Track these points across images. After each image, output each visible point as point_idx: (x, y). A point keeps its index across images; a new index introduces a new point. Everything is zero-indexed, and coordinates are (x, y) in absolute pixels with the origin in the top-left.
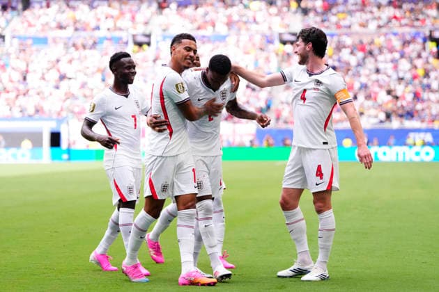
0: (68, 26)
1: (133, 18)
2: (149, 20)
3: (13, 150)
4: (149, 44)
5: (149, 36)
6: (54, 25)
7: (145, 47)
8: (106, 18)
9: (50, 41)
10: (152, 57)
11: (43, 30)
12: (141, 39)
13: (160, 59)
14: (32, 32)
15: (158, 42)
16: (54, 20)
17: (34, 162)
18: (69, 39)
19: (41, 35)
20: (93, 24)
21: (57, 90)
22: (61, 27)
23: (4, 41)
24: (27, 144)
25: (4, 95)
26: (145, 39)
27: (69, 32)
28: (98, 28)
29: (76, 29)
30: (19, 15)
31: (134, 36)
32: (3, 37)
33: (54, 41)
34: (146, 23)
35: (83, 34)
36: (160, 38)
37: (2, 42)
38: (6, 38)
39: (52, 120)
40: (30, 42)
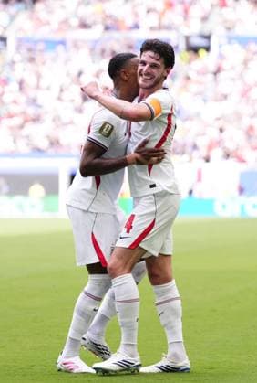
0: (95, 23)
1: (186, 11)
2: (209, 14)
3: (19, 199)
4: (208, 49)
5: (208, 38)
6: (75, 22)
7: (202, 52)
8: (148, 11)
9: (69, 44)
10: (212, 68)
11: (60, 30)
12: (196, 41)
13: (224, 70)
14: (45, 32)
15: (220, 46)
16: (76, 16)
17: (47, 215)
18: (96, 42)
19: (58, 37)
20: (130, 22)
21: (79, 115)
22: (84, 25)
23: (6, 45)
24: (37, 190)
25: (6, 122)
26: (202, 42)
27: (97, 32)
28: (136, 27)
29: (107, 28)
30: (26, 8)
31: (187, 38)
32: (4, 40)
33: (76, 45)
34: (205, 19)
35: (115, 35)
36: (224, 41)
37: (3, 47)
38: (9, 42)
39: (72, 156)
40: (41, 46)
